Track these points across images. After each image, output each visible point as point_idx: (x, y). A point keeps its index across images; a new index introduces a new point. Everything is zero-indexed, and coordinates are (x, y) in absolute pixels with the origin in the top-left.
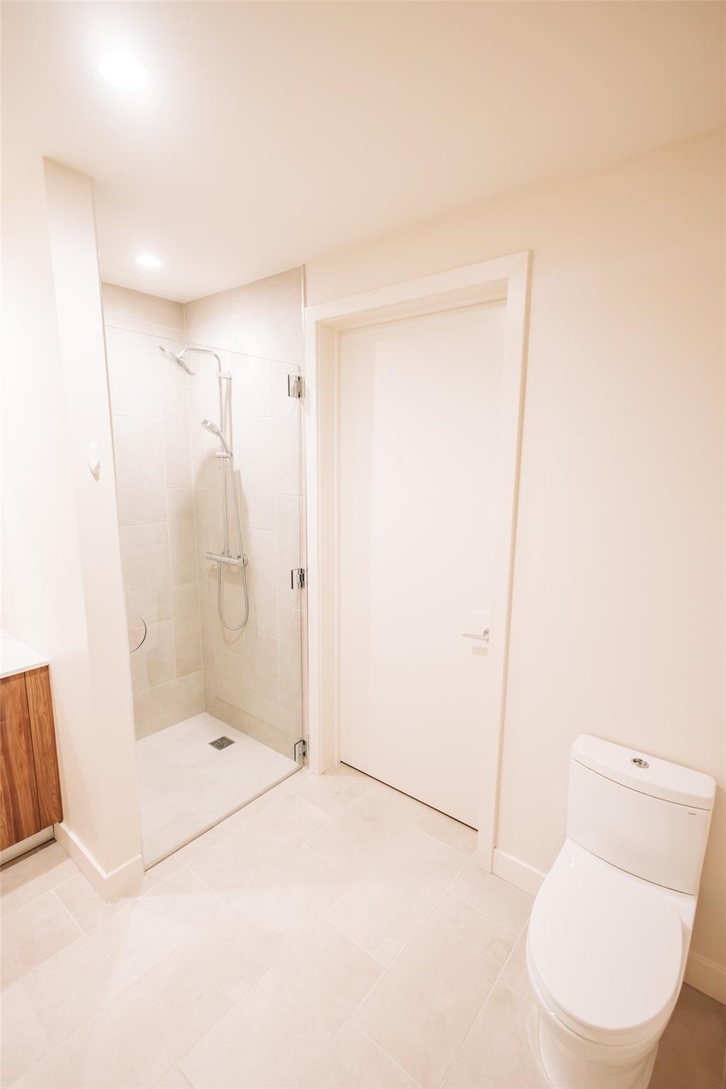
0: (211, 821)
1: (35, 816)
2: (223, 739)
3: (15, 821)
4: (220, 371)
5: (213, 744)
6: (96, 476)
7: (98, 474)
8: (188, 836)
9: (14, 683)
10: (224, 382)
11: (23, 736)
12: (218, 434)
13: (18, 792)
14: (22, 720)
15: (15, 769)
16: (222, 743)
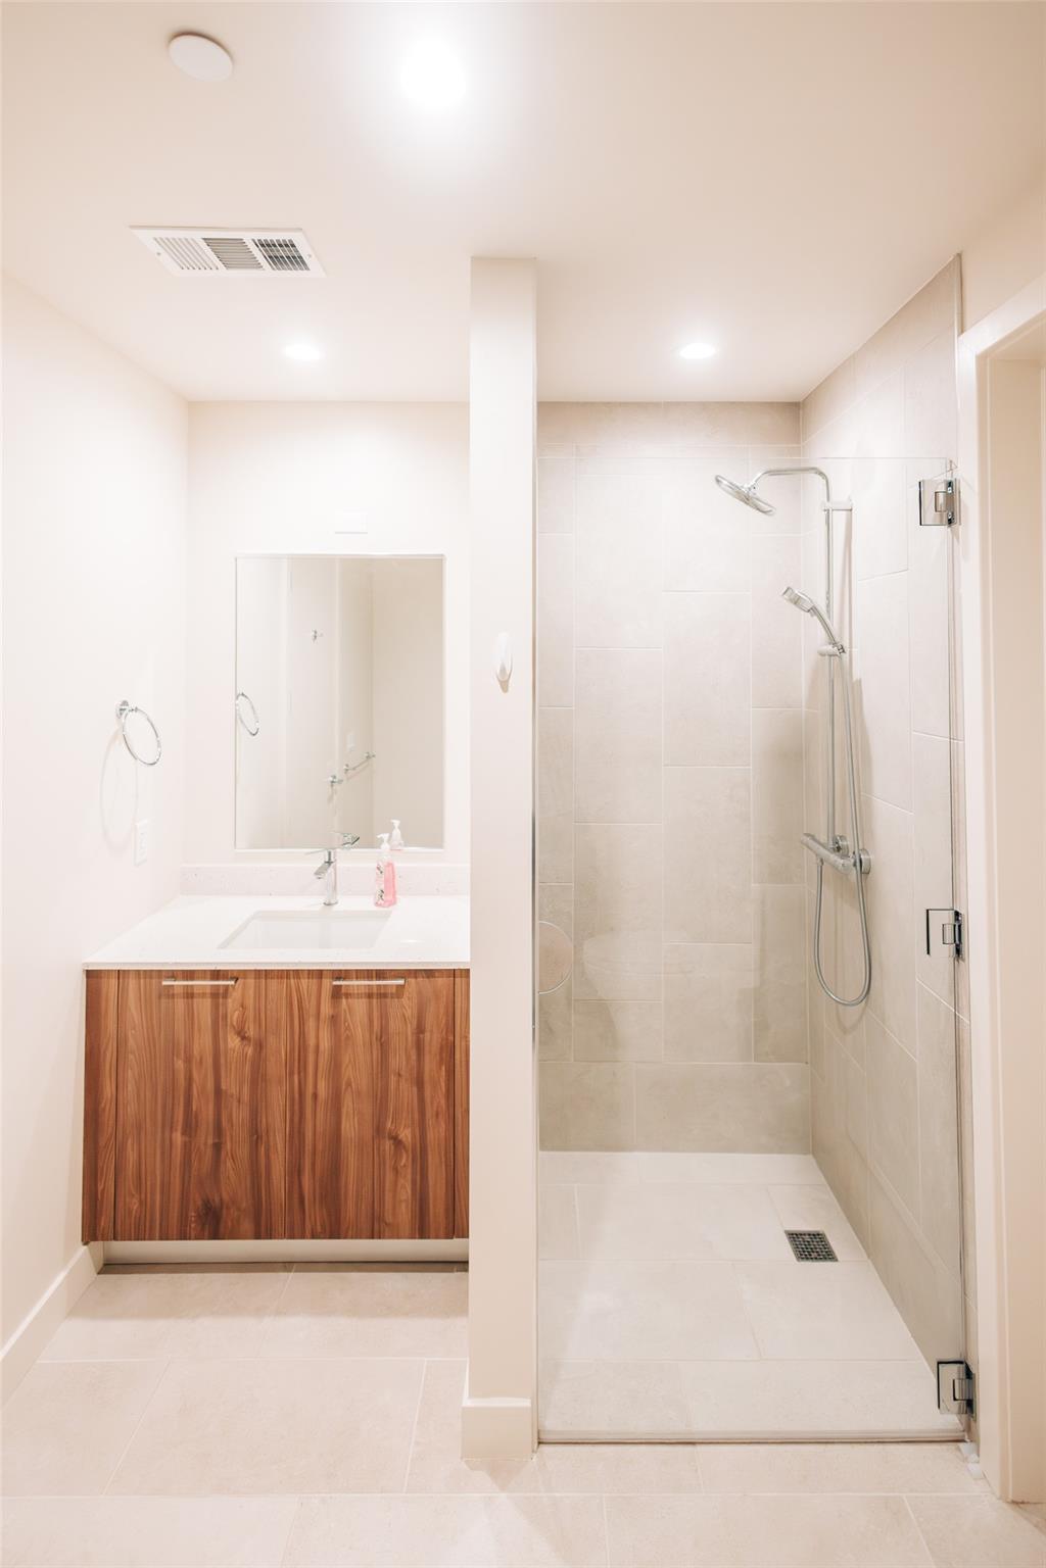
0: (701, 1426)
1: (447, 1210)
2: (818, 1236)
3: (421, 1199)
4: (828, 499)
5: (794, 1236)
6: (504, 686)
7: (507, 681)
8: (641, 1426)
9: (440, 981)
10: (839, 520)
11: (444, 1068)
12: (814, 610)
13: (430, 1157)
14: (444, 1043)
15: (429, 1113)
16: (811, 1247)
